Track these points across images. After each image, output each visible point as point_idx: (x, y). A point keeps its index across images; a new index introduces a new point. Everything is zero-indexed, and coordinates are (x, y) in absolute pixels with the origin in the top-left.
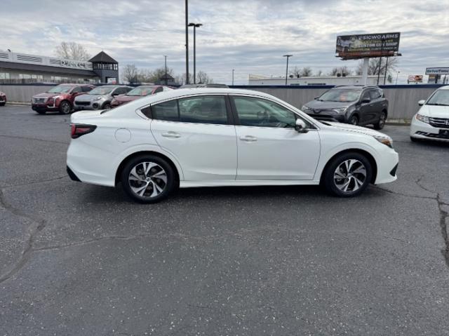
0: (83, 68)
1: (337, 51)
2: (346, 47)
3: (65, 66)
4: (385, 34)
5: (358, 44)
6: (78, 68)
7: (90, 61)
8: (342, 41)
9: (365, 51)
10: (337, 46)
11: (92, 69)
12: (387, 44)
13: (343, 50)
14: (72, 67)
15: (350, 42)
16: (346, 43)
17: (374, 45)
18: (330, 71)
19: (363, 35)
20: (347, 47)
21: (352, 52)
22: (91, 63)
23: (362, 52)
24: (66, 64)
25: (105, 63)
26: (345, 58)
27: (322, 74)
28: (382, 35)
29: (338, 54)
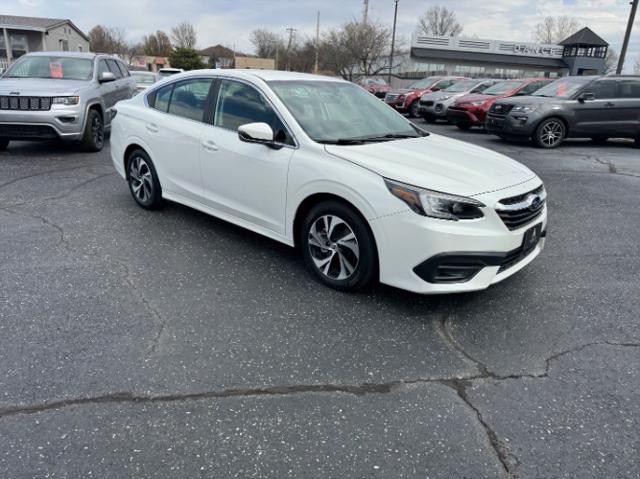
0: (546, 55)
3: (520, 53)
6: (538, 55)
7: (560, 44)
11: (560, 57)
14: (529, 54)
22: (562, 47)
24: (522, 49)
25: (586, 46)
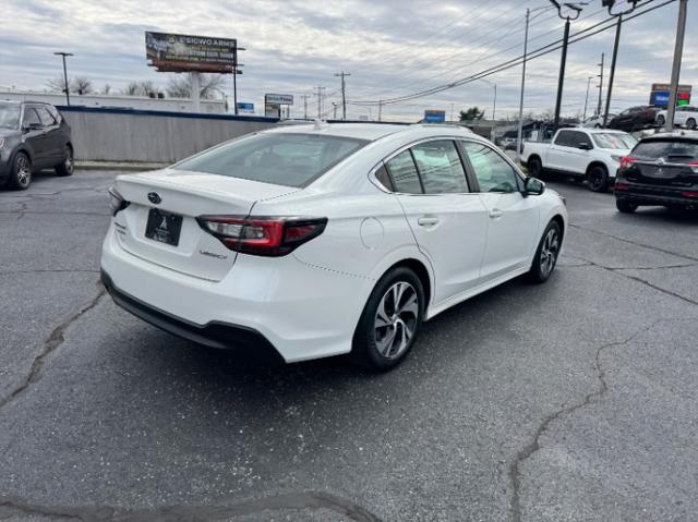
1: (149, 56)
2: (161, 52)
4: (218, 40)
5: (180, 49)
8: (154, 41)
9: (192, 62)
10: (147, 47)
12: (222, 55)
13: (158, 55)
15: (168, 44)
16: (161, 45)
17: (203, 54)
18: (125, 87)
19: (187, 37)
20: (163, 51)
21: (172, 60)
23: (188, 62)
26: (162, 69)
27: (111, 91)
28: (213, 39)
29: (150, 61)
